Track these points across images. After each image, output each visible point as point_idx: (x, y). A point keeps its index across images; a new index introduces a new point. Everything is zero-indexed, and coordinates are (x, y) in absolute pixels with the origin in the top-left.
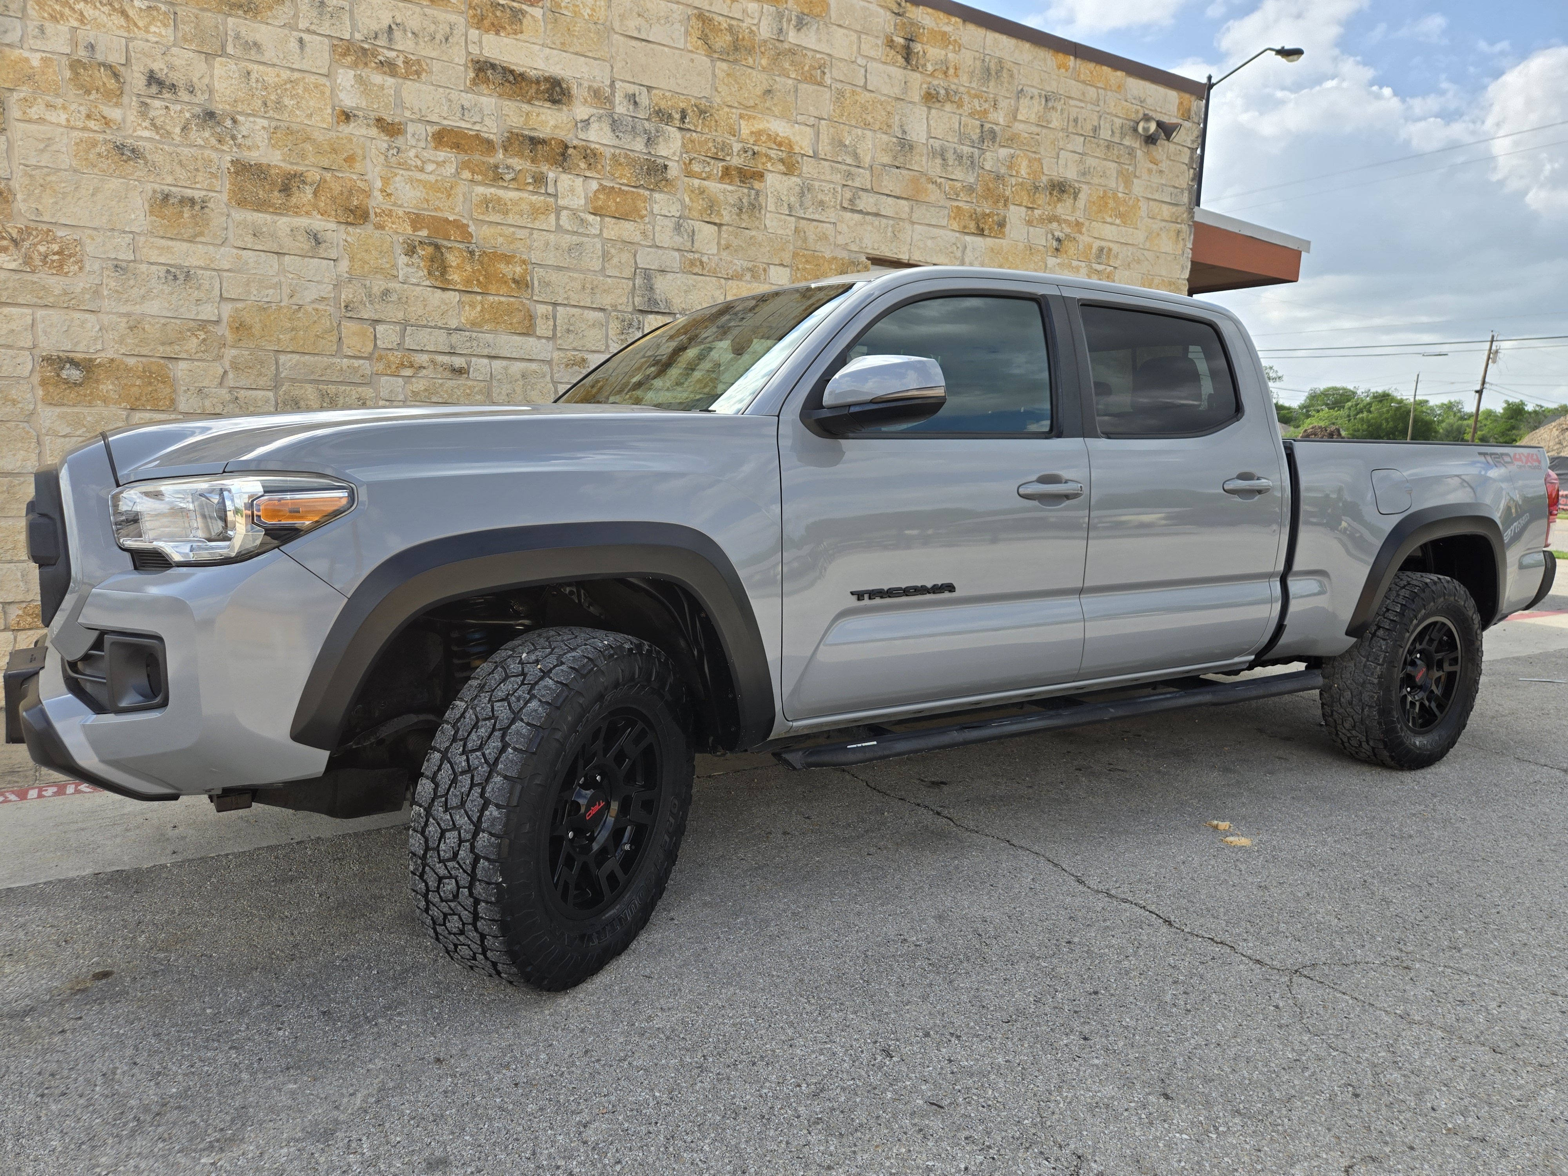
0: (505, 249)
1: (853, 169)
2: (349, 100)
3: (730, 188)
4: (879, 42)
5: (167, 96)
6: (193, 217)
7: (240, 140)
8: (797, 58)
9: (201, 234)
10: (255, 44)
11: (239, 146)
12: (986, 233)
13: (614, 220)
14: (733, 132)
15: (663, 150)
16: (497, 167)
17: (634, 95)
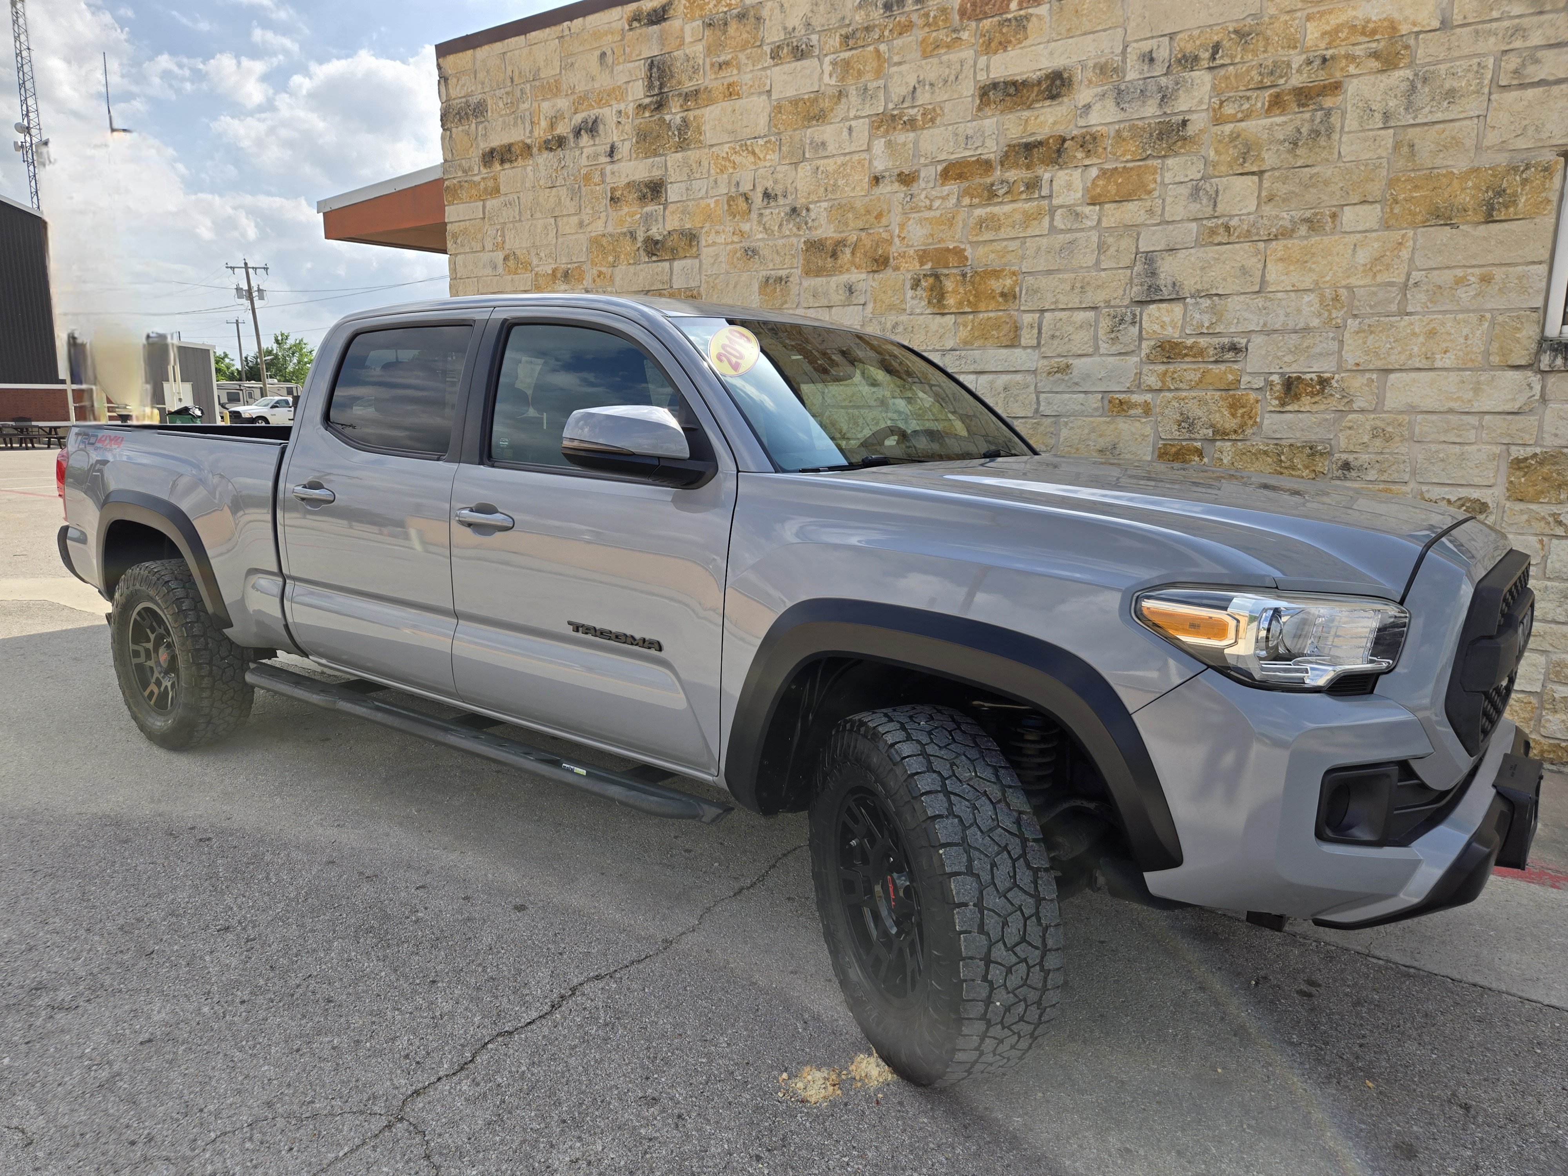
0: (996, 265)
2: (878, 166)
3: (1279, 120)
5: (772, 204)
6: (781, 290)
7: (810, 225)
9: (786, 302)
10: (822, 144)
13: (1114, 205)
14: (1292, 44)
15: (1183, 103)
16: (992, 185)
17: (1151, 52)
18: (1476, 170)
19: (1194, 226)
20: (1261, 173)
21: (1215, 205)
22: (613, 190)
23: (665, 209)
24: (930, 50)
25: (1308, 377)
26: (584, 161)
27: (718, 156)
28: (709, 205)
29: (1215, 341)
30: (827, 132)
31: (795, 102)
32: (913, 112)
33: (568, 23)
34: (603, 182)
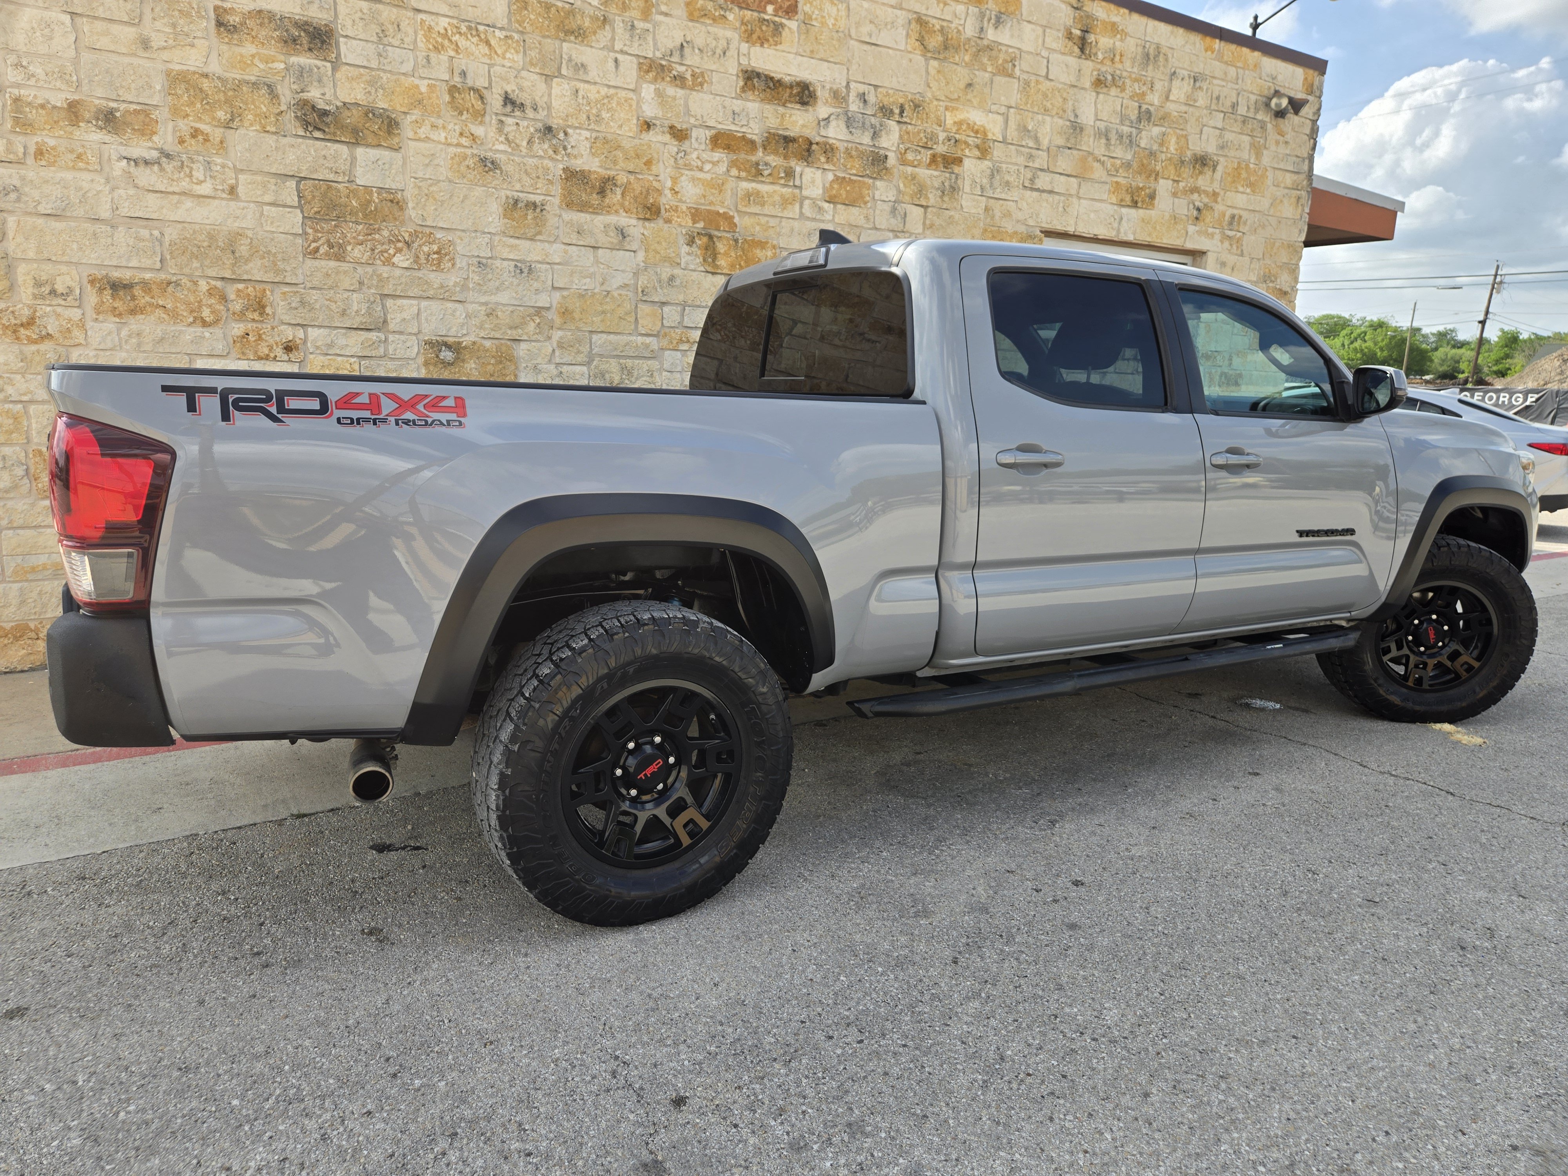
0: (760, 236)
1: (1034, 152)
2: (650, 111)
3: (936, 173)
4: (1060, 35)
5: (517, 113)
6: (535, 218)
7: (569, 151)
8: (994, 53)
9: (540, 233)
10: (582, 65)
11: (568, 155)
12: (1139, 205)
13: (843, 207)
14: (939, 123)
15: (884, 142)
16: (757, 164)
17: (864, 94)
20: (926, 207)
22: (222, 10)
23: (334, 69)
24: (696, 15)
27: (430, 28)
28: (417, 87)
30: (588, 55)
32: (682, 69)
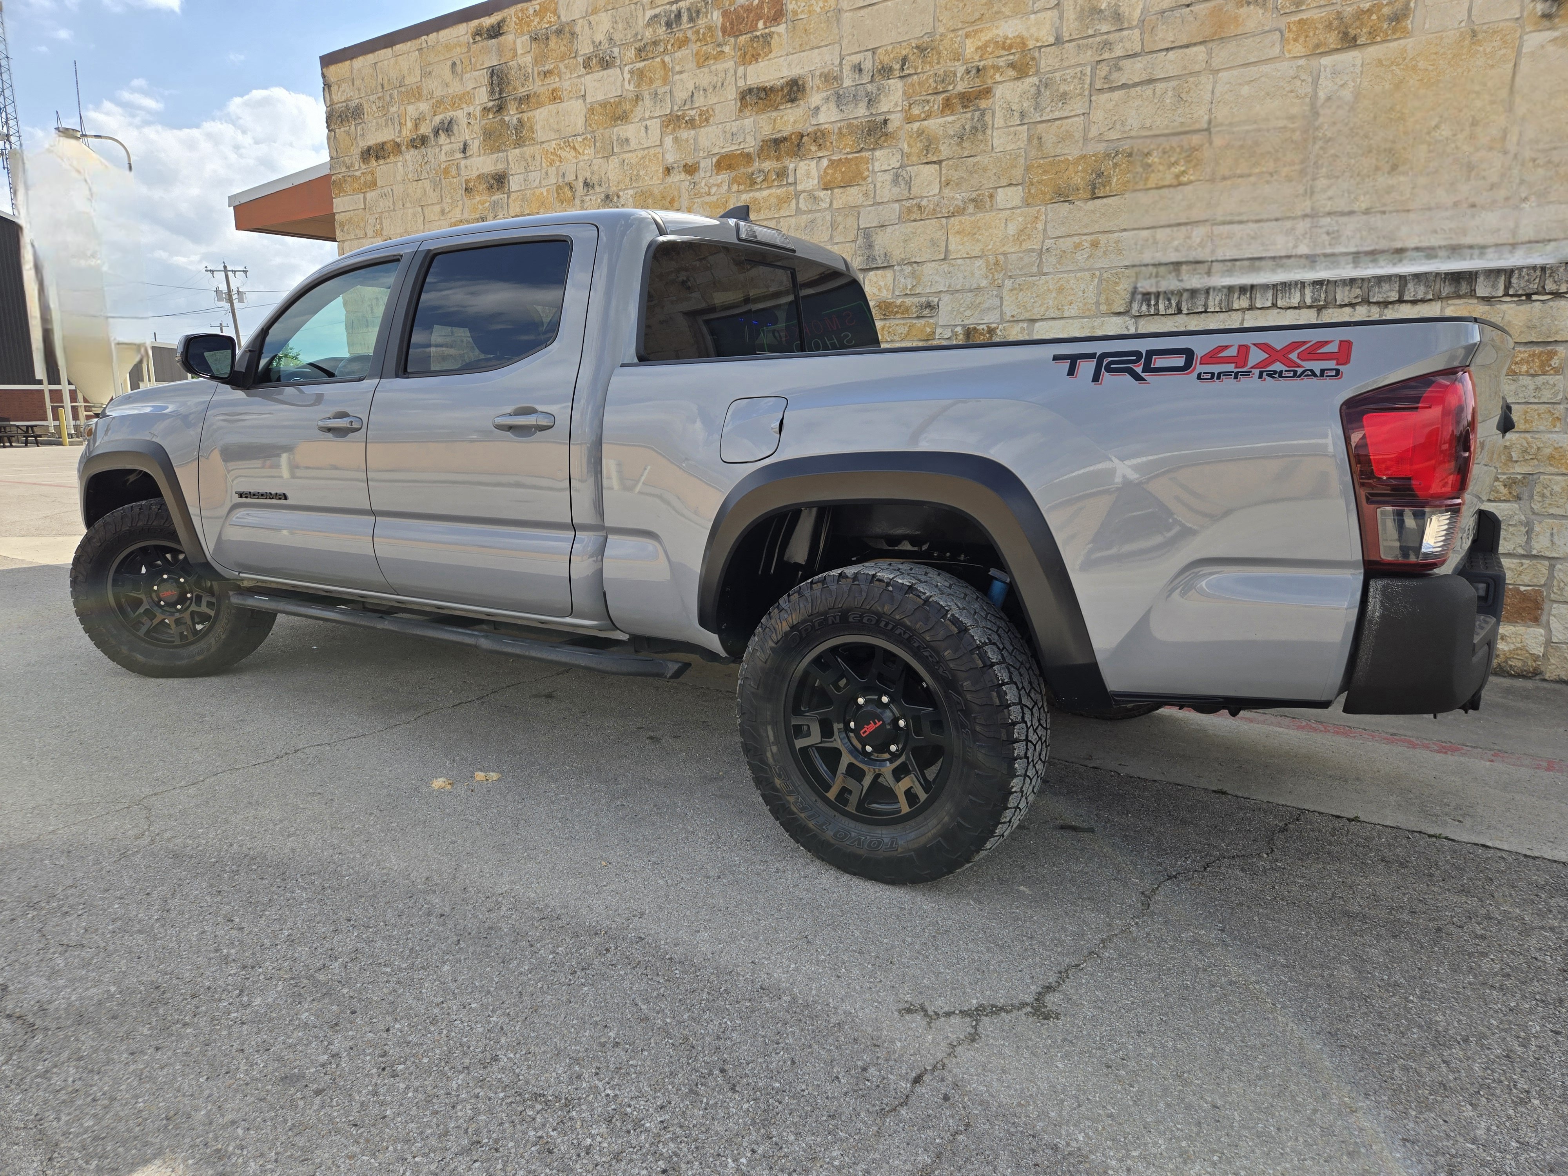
1: (1111, 37)
2: (670, 159)
3: (950, 119)
5: (591, 192)
10: (627, 140)
12: (1365, 40)
13: (841, 190)
14: (957, 57)
15: (884, 106)
16: (753, 174)
17: (860, 64)
18: (1084, 157)
19: (897, 205)
20: (939, 162)
21: (910, 189)
22: (467, 181)
23: (508, 198)
24: (703, 60)
25: (980, 327)
26: (443, 158)
27: (547, 151)
28: (542, 194)
29: (916, 300)
30: (629, 131)
31: (604, 105)
32: (692, 113)
33: (425, 37)
34: (459, 175)
